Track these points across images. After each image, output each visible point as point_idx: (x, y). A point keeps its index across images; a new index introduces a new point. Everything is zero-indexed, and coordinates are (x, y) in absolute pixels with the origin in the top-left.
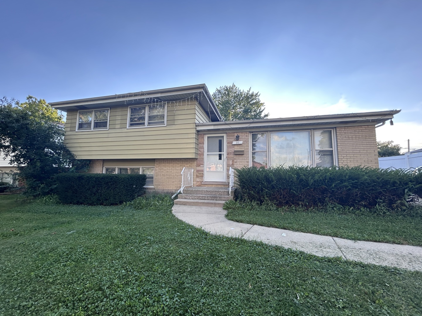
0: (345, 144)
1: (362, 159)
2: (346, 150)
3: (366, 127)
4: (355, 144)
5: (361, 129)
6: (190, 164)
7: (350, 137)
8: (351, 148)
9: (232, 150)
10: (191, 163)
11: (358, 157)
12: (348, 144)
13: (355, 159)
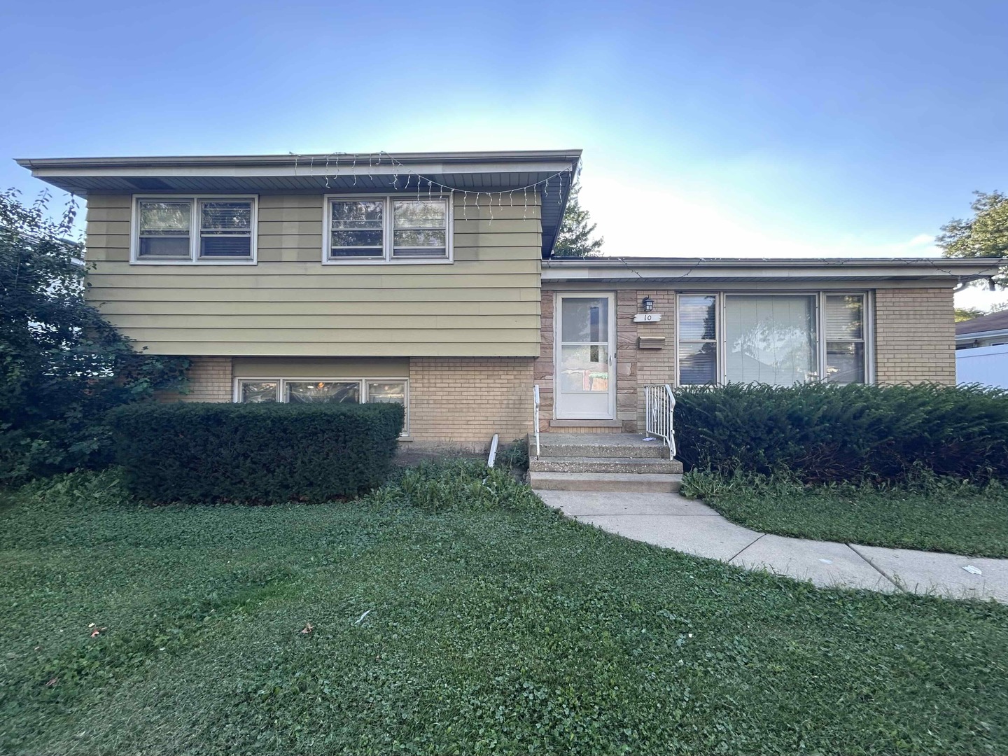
0: (892, 330)
1: (924, 365)
2: (893, 343)
3: (937, 291)
4: (913, 330)
5: (927, 295)
6: (515, 373)
7: (904, 313)
8: (905, 339)
9: (631, 336)
10: (517, 368)
11: (917, 360)
12: (900, 330)
13: (911, 365)
